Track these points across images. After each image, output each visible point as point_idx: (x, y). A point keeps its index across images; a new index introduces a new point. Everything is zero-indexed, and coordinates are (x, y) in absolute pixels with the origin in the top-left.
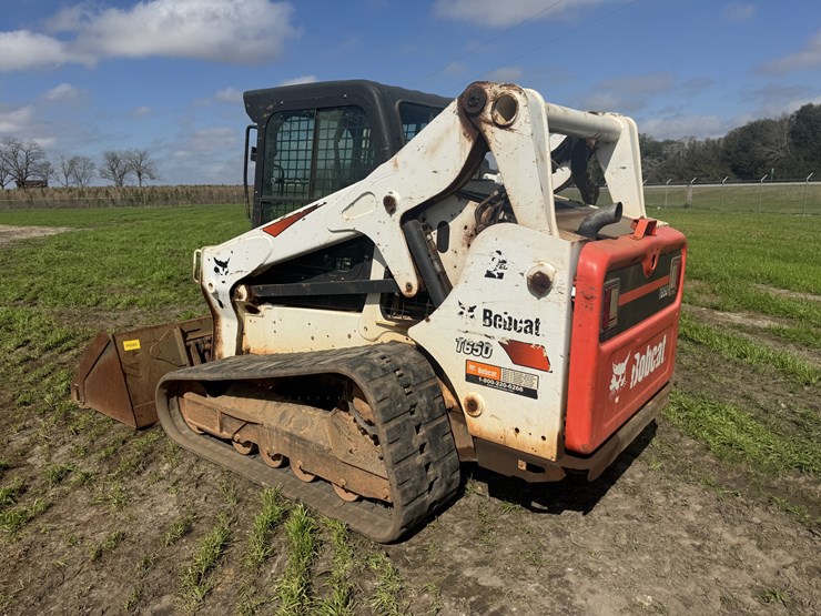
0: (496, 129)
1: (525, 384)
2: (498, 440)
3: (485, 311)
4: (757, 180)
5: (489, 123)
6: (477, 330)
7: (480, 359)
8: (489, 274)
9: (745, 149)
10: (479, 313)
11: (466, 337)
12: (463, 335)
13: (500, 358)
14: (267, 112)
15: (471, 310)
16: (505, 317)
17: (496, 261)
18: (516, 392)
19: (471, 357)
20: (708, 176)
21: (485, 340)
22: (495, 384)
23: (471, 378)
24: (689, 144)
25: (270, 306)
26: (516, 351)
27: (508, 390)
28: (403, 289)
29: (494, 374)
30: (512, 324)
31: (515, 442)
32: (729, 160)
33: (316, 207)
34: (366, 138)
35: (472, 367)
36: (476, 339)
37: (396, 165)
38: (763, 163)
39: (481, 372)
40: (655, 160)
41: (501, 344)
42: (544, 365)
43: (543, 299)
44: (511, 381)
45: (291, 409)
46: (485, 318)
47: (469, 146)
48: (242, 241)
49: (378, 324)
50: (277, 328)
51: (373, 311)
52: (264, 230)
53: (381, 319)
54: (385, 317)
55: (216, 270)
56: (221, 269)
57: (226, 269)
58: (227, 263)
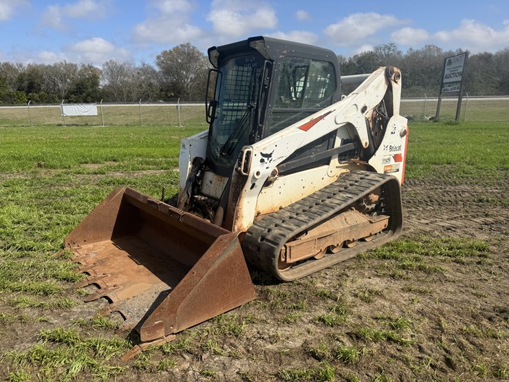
0: (394, 83)
1: (397, 168)
3: (390, 146)
5: (393, 80)
6: (388, 153)
7: (388, 164)
8: (392, 133)
10: (389, 148)
11: (385, 157)
13: (392, 161)
14: (282, 54)
15: (387, 147)
16: (394, 147)
17: (394, 128)
18: (395, 172)
21: (389, 157)
22: (390, 171)
27: (393, 172)
28: (364, 145)
29: (390, 168)
30: (396, 148)
33: (330, 112)
35: (385, 169)
36: (387, 157)
39: (387, 169)
41: (393, 157)
42: (401, 160)
43: (403, 138)
44: (394, 168)
45: (342, 217)
47: (386, 87)
48: (284, 137)
49: (337, 167)
50: (281, 190)
51: (335, 162)
52: (300, 128)
53: (339, 165)
54: (340, 163)
55: (262, 161)
56: (266, 159)
57: (270, 159)
58: (271, 154)
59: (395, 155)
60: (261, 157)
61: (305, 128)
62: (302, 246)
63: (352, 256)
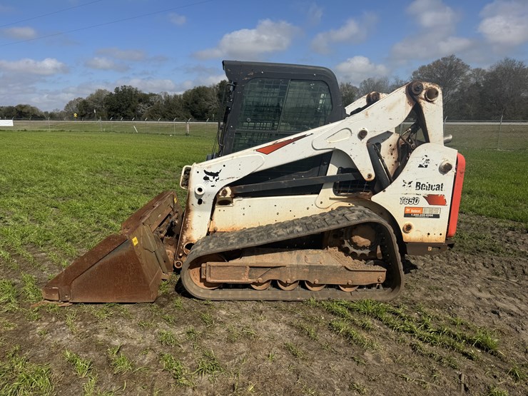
0: (426, 102)
1: (434, 213)
2: (419, 241)
3: (417, 183)
4: (205, 120)
5: (423, 99)
6: (412, 192)
7: (413, 206)
8: (421, 166)
9: (196, 102)
10: (414, 185)
11: (406, 196)
12: (404, 196)
13: (423, 203)
14: (248, 76)
15: (410, 183)
16: (427, 185)
17: (425, 160)
18: (430, 217)
19: (408, 205)
20: (179, 117)
21: (416, 196)
22: (420, 216)
23: (407, 215)
24: (165, 97)
25: (241, 199)
26: (431, 199)
27: (426, 217)
28: (366, 177)
29: (419, 211)
30: (431, 187)
31: (427, 239)
32: (189, 108)
33: (304, 136)
34: (323, 99)
35: (408, 210)
36: (411, 197)
37: (367, 115)
38: (207, 111)
39: (412, 211)
40: (146, 105)
41: (424, 197)
42: (444, 203)
43: (446, 175)
44: (427, 213)
45: (303, 253)
46: (417, 186)
47: (410, 108)
48: (235, 158)
49: (330, 199)
50: (246, 211)
51: (327, 193)
52: (257, 150)
53: (333, 196)
54: (336, 194)
55: (206, 179)
56: (211, 178)
57: (216, 178)
58: (218, 173)
59: (429, 195)
60: (205, 175)
61: (267, 151)
62: (227, 269)
63: (299, 299)
